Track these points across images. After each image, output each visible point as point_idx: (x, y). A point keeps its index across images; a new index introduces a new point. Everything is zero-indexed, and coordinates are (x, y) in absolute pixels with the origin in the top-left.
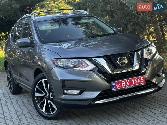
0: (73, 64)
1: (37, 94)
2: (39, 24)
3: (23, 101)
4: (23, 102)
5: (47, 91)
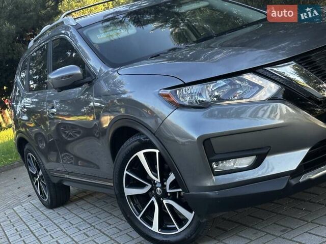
0: (216, 94)
1: (129, 192)
2: (88, 31)
3: (82, 217)
4: (85, 221)
5: (157, 177)
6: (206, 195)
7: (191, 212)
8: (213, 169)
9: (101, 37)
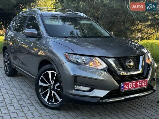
0: (84, 61)
1: (40, 84)
2: (45, 18)
3: (19, 84)
4: (20, 86)
5: (53, 82)
6: (69, 96)
7: (61, 99)
8: (74, 87)
9: (48, 22)
